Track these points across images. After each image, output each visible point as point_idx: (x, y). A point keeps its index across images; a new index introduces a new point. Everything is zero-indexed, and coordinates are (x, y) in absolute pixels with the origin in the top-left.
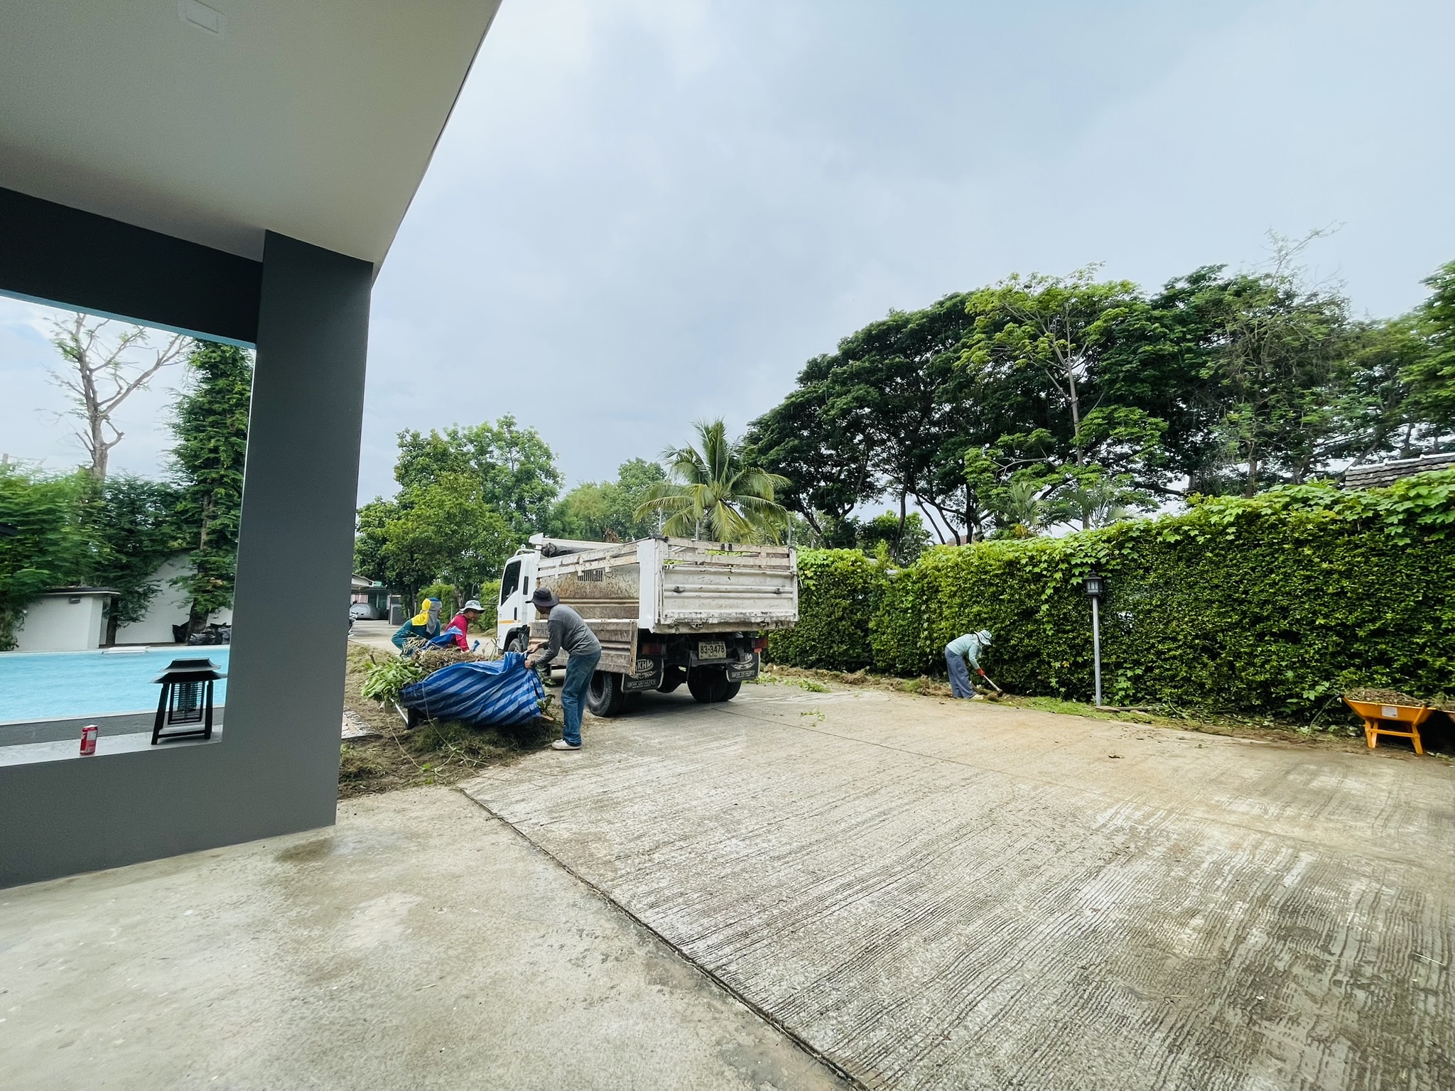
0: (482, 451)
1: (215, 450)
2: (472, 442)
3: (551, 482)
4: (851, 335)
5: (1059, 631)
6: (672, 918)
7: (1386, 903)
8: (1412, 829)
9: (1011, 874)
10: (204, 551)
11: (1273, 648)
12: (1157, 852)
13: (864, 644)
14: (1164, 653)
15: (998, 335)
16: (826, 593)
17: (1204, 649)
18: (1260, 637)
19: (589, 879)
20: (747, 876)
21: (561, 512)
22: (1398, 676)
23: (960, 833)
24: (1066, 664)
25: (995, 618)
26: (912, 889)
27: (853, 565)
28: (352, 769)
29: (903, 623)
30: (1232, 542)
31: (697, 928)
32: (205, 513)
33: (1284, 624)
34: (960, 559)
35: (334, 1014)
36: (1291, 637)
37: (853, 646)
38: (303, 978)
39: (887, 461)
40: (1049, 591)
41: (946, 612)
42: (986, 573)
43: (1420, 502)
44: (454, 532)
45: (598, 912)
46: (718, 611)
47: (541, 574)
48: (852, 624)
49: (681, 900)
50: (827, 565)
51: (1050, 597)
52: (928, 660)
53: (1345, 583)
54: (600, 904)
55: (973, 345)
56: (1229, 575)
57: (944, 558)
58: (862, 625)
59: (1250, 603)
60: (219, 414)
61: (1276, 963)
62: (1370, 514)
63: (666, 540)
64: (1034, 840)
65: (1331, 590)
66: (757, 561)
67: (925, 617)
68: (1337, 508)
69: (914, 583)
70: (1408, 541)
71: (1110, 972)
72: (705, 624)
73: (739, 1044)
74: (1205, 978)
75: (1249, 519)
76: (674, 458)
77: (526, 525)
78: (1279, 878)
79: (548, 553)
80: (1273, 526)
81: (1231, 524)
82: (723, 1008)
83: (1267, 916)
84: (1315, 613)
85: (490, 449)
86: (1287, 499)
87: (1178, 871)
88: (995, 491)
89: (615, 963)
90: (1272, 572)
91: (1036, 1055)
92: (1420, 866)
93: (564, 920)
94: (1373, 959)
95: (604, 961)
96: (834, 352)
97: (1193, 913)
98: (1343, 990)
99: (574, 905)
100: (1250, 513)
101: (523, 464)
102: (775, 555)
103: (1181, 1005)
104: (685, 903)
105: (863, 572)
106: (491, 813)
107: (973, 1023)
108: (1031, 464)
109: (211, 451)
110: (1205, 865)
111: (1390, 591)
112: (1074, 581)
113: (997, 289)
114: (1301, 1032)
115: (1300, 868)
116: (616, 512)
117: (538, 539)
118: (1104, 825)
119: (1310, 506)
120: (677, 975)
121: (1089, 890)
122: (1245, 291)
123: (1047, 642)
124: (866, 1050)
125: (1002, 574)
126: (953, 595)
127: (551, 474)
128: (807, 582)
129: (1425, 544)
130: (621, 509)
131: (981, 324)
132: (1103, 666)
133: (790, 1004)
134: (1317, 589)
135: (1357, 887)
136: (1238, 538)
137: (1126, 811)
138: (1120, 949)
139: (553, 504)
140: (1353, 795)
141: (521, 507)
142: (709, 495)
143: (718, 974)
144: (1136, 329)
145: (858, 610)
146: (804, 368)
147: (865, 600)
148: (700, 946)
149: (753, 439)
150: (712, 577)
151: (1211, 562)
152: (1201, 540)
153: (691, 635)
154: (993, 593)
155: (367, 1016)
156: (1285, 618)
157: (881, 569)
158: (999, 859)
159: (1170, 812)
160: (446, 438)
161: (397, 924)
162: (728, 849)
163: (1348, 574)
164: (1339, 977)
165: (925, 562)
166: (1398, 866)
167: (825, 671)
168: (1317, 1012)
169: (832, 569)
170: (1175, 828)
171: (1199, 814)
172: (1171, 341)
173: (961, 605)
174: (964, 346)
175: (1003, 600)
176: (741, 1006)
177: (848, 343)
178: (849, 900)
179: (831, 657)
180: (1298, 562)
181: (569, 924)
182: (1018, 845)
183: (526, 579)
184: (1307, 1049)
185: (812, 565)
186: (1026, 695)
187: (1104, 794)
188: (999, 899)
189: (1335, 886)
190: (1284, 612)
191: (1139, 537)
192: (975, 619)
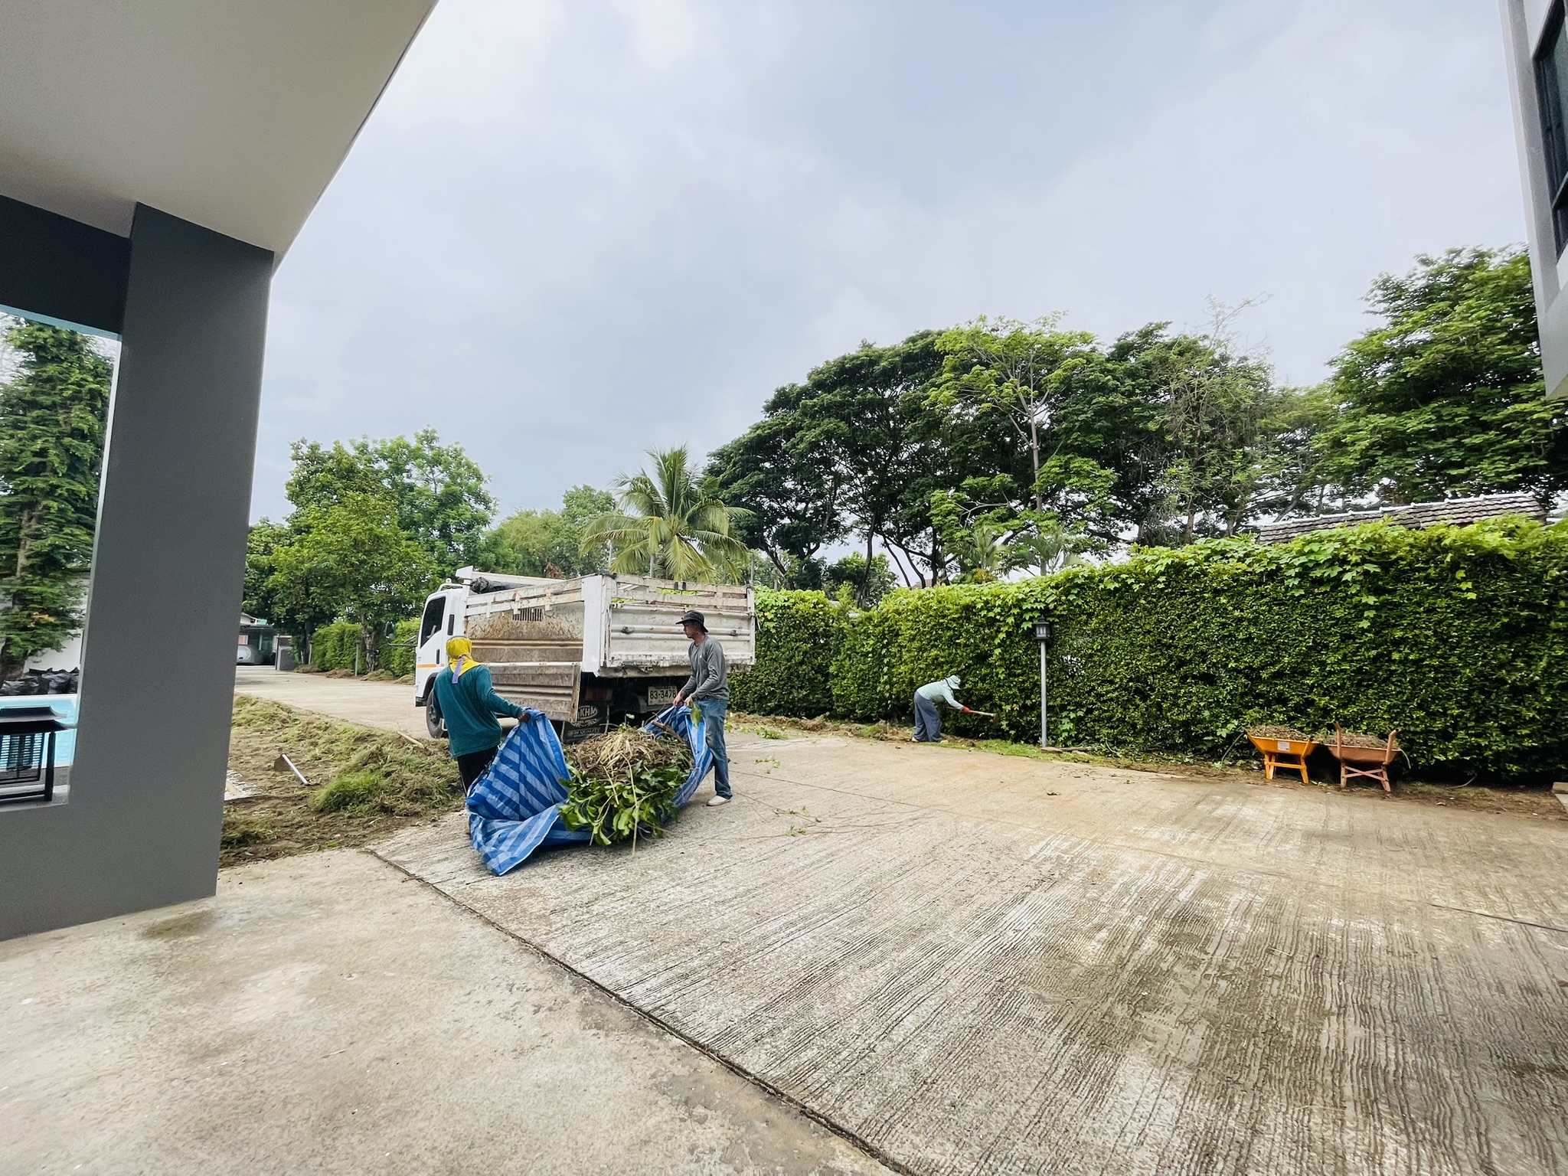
0: (398, 469)
1: (42, 453)
2: (385, 458)
3: (482, 507)
4: (821, 365)
5: (1011, 674)
6: (608, 966)
7: (1256, 909)
8: (1288, 847)
9: (946, 904)
10: (22, 578)
11: (1194, 690)
12: (1077, 877)
13: (824, 689)
14: (1103, 696)
15: (965, 377)
16: (786, 636)
17: (1137, 691)
18: (1183, 679)
19: (519, 934)
20: (691, 921)
21: (495, 543)
22: (1292, 714)
23: (902, 870)
24: (1016, 707)
25: (952, 662)
26: (852, 923)
27: (814, 607)
28: (235, 834)
29: (864, 667)
30: (1162, 590)
31: (636, 974)
32: (23, 533)
33: (1203, 668)
34: (919, 603)
35: (224, 1089)
36: (1209, 679)
37: (813, 691)
38: (183, 1057)
39: (853, 500)
40: (1002, 636)
41: (905, 656)
42: (944, 617)
43: (1312, 557)
44: (363, 562)
45: (532, 964)
46: (670, 654)
47: (470, 612)
48: (813, 669)
49: (619, 949)
50: (788, 607)
51: (1003, 641)
52: (887, 705)
53: (1252, 629)
54: (533, 958)
55: (941, 384)
56: (1159, 622)
57: (905, 601)
58: (822, 670)
59: (1176, 647)
60: (46, 408)
61: (1162, 965)
62: (1274, 567)
63: (614, 577)
64: (970, 872)
65: (1241, 636)
66: (713, 602)
67: (885, 661)
68: (1248, 560)
69: (875, 626)
70: (1302, 592)
71: (1022, 982)
72: (656, 667)
73: (674, 1075)
74: (1102, 981)
75: (1177, 569)
76: (627, 487)
77: (451, 556)
78: (1174, 894)
79: (478, 588)
80: (1196, 576)
81: (1162, 574)
82: (661, 1045)
83: (1160, 926)
84: (1228, 657)
85: (407, 467)
86: (1209, 551)
87: (1092, 893)
88: (959, 534)
89: (548, 1013)
90: (1194, 619)
91: (951, 1057)
92: (1288, 877)
93: (492, 976)
94: (1238, 955)
95: (536, 1012)
96: (803, 382)
97: (1099, 928)
98: (1210, 982)
99: (504, 961)
100: (1178, 564)
101: (447, 486)
102: (733, 595)
103: (1080, 1005)
104: (625, 951)
105: (825, 614)
106: (408, 874)
107: (898, 1035)
108: (992, 508)
109: (35, 454)
110: (1116, 887)
111: (1287, 637)
112: (1026, 626)
113: (967, 328)
114: (1171, 1018)
115: (1193, 885)
116: (558, 544)
117: (467, 573)
118: (1035, 856)
119: (1227, 558)
120: (613, 1018)
121: (1014, 914)
122: (1188, 350)
123: (999, 686)
124: (796, 1068)
125: (959, 618)
126: (912, 639)
127: (480, 498)
128: (767, 624)
129: (1315, 595)
130: (565, 541)
131: (950, 364)
132: (1049, 709)
133: (726, 1035)
134: (1230, 635)
135: (1236, 898)
136: (1167, 586)
137: (1055, 843)
138: (1033, 963)
139: (485, 533)
140: (1247, 821)
141: (445, 535)
142: (665, 529)
143: (655, 1014)
144: (1091, 380)
145: (819, 654)
146: (771, 396)
147: (827, 643)
148: (638, 990)
149: (713, 471)
150: (664, 618)
151: (1145, 609)
152: (1136, 587)
153: (639, 679)
154: (950, 637)
155: (264, 1088)
156: (1204, 662)
157: (843, 612)
158: (937, 891)
159: (1094, 841)
160: (352, 452)
161: (298, 994)
162: (672, 896)
163: (1254, 622)
164: (1209, 972)
165: (886, 605)
166: (1271, 878)
167: (783, 718)
168: (1187, 1001)
169: (793, 611)
170: (1095, 855)
171: (1118, 842)
172: (1123, 394)
173: (920, 649)
174: (933, 385)
175: (959, 644)
176: (677, 1041)
177: (819, 373)
178: (791, 938)
179: (790, 703)
180: (1215, 610)
181: (498, 980)
182: (955, 878)
183: (452, 618)
184: (1174, 1031)
185: (772, 607)
186: (979, 738)
187: (1039, 828)
188: (933, 928)
189: (1218, 897)
190: (1203, 655)
191: (1083, 584)
192: (933, 663)
